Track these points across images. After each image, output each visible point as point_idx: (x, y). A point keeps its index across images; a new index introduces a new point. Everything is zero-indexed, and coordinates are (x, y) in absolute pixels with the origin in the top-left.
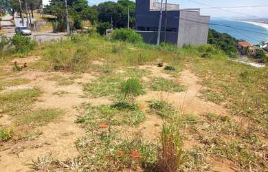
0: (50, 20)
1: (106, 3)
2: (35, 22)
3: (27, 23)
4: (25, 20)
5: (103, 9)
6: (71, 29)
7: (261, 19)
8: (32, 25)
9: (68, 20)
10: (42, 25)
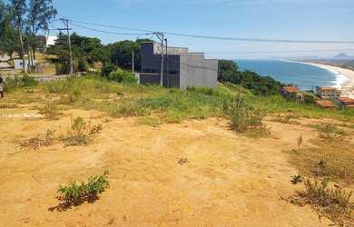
0: (53, 61)
1: (121, 43)
2: (37, 64)
3: (29, 65)
4: (27, 62)
5: (118, 50)
6: (75, 71)
7: (323, 60)
8: (33, 67)
9: (72, 62)
10: (44, 67)
